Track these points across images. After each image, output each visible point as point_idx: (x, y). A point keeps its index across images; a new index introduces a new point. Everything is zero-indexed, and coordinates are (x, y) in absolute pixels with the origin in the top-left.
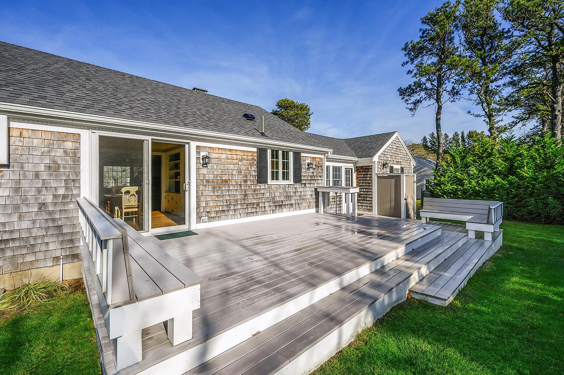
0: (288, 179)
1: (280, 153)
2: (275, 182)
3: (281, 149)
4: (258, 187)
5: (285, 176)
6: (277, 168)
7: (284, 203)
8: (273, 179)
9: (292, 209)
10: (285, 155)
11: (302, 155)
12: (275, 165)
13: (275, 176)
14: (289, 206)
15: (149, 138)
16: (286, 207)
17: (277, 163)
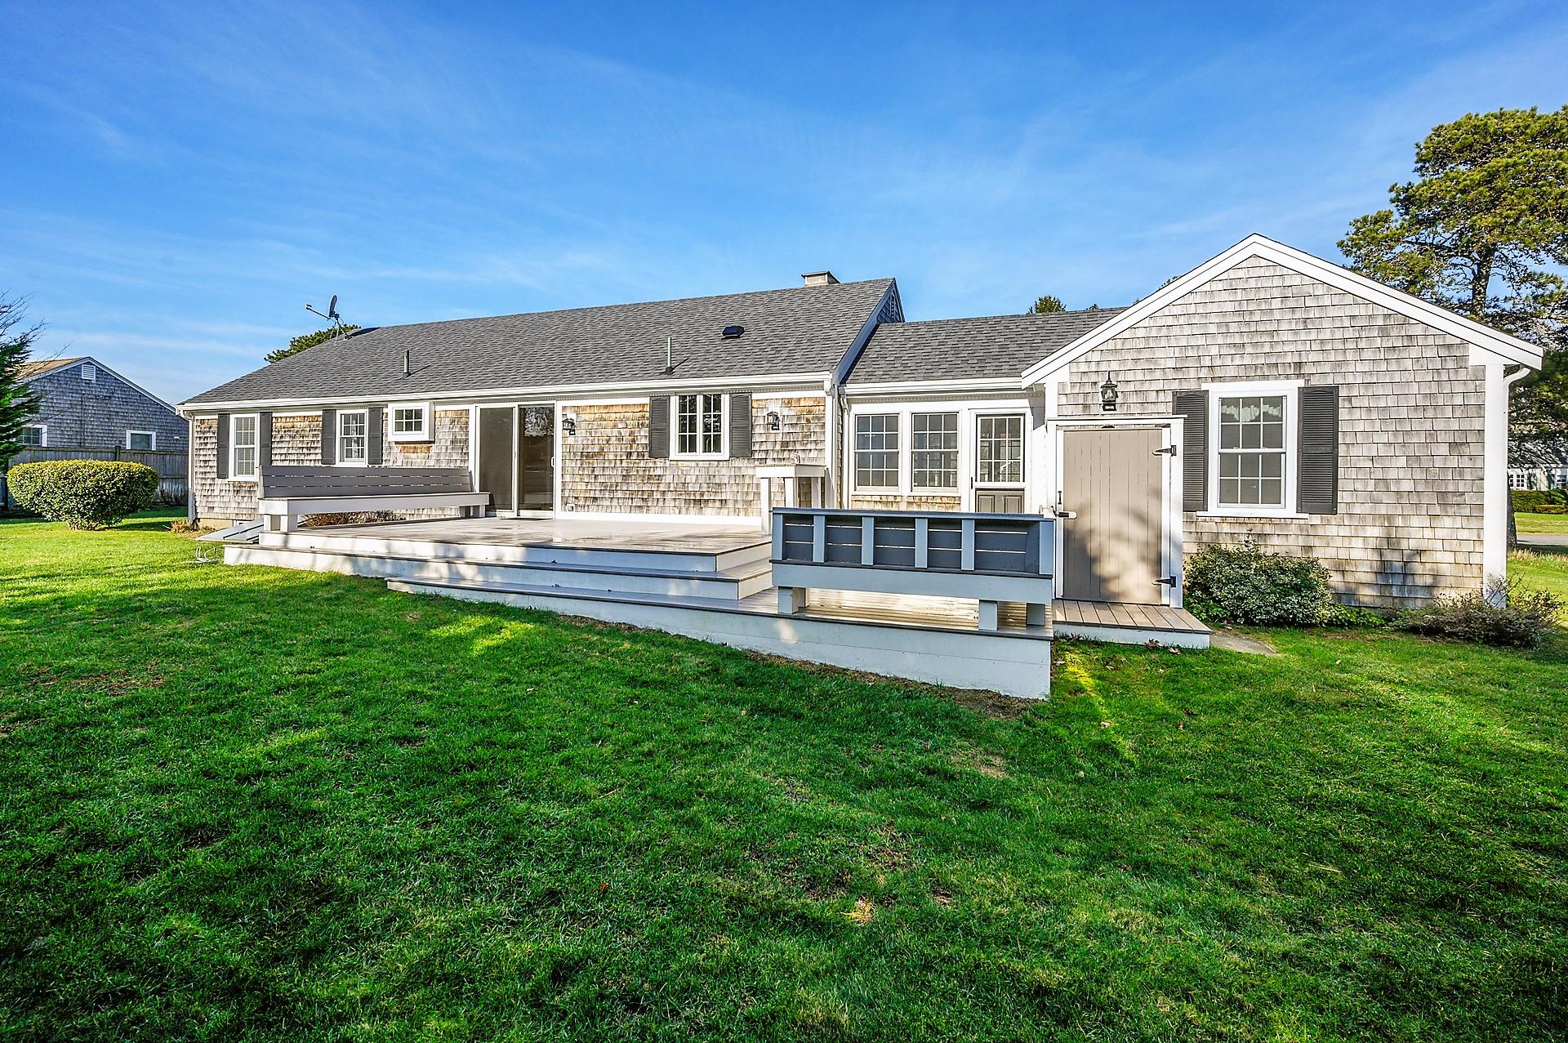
0: (717, 449)
1: (700, 400)
2: (687, 456)
3: (700, 393)
4: (651, 465)
5: (713, 444)
6: (693, 428)
7: (705, 497)
8: (683, 449)
9: (725, 511)
10: (713, 403)
11: (755, 396)
12: (687, 424)
13: (687, 444)
14: (718, 504)
15: (515, 405)
16: (710, 505)
17: (693, 419)
